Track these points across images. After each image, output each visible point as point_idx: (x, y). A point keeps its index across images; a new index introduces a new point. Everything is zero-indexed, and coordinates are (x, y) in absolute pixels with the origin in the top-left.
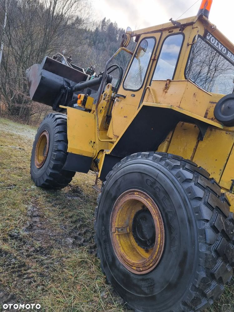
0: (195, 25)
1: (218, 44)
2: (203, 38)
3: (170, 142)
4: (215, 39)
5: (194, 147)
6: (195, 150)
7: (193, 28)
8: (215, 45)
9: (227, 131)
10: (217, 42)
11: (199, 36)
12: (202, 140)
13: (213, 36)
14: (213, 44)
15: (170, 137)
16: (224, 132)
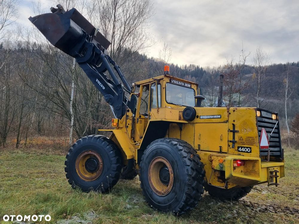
0: (164, 80)
1: (178, 82)
2: (170, 82)
3: (169, 135)
4: (176, 81)
5: (180, 134)
6: (181, 135)
7: (164, 81)
8: (177, 83)
9: (190, 123)
10: (177, 82)
11: (167, 83)
12: (182, 130)
13: (175, 80)
14: (176, 83)
15: (168, 132)
16: (190, 124)
